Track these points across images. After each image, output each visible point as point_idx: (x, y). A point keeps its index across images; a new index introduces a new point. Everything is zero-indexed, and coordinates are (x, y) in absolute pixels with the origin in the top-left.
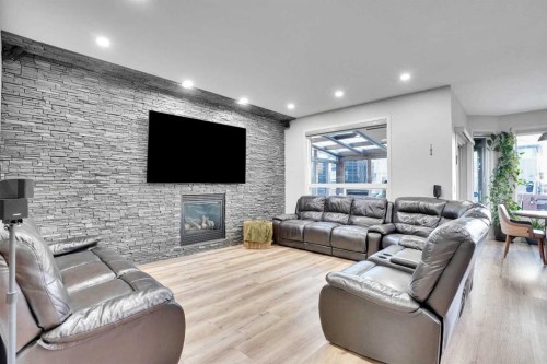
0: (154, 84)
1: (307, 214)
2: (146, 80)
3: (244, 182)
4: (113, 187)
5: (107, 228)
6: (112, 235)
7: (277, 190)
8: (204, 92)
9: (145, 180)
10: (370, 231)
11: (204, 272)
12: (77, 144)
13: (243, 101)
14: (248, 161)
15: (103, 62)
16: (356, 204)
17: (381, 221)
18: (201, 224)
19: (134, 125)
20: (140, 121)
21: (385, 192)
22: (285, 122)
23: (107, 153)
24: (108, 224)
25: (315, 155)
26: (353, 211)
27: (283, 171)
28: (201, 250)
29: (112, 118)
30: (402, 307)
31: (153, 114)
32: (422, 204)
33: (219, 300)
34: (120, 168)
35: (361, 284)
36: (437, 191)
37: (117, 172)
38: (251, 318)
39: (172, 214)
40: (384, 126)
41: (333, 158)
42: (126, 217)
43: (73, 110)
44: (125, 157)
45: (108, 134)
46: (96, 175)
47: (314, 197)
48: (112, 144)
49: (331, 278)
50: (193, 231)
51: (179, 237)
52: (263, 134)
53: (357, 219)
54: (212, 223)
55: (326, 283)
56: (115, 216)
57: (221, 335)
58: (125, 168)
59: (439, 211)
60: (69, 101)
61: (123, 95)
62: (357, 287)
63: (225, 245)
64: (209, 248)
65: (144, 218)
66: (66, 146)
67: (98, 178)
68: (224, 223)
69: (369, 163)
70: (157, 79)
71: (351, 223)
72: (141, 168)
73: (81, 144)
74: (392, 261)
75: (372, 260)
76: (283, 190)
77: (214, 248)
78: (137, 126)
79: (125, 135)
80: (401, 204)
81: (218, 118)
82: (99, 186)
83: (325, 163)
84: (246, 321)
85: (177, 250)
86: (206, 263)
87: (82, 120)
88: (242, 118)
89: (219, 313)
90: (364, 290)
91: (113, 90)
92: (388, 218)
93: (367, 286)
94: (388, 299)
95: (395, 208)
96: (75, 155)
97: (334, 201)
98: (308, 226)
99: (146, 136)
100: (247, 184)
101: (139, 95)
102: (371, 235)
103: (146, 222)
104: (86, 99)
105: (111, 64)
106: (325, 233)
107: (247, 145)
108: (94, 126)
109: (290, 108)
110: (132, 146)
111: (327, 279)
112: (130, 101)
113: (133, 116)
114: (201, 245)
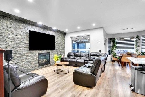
0: (30, 23)
1: (70, 57)
2: (28, 22)
3: (55, 49)
4: (19, 52)
5: (18, 63)
6: (19, 65)
7: (63, 51)
8: (44, 26)
9: (28, 49)
10: (85, 60)
11: (46, 73)
12: (8, 39)
13: (55, 28)
14: (56, 44)
15: (15, 16)
16: (82, 54)
17: (87, 58)
18: (44, 61)
19: (25, 34)
20: (26, 33)
21: (89, 51)
22: (65, 34)
23: (17, 42)
24: (18, 62)
25: (72, 42)
26: (81, 56)
27: (64, 46)
28: (44, 67)
29: (18, 32)
30: (89, 74)
31: (30, 31)
32: (96, 54)
33: (52, 79)
34: (21, 46)
35: (81, 71)
36: (100, 51)
37: (20, 47)
38: (61, 82)
39: (36, 58)
40: (89, 36)
41: (76, 43)
42: (23, 59)
43: (6, 29)
44: (22, 43)
45: (17, 37)
46: (14, 48)
47: (72, 53)
48: (19, 39)
49: (75, 70)
50: (42, 62)
51: (38, 64)
52: (59, 37)
53: (82, 58)
54: (47, 60)
55: (74, 71)
56: (20, 59)
57: (54, 86)
58: (22, 46)
59: (99, 55)
60: (5, 27)
61: (21, 26)
62: (80, 71)
63: (50, 66)
64: (46, 67)
65: (28, 60)
66: (5, 40)
67: (15, 49)
68: (50, 60)
69: (85, 44)
70: (31, 22)
71: (81, 59)
72: (27, 46)
73: (9, 39)
74: (88, 66)
75: (84, 66)
76: (64, 51)
77: (47, 67)
78: (26, 34)
79: (22, 37)
80: (92, 54)
81: (48, 32)
82: (15, 51)
83: (75, 44)
84: (60, 83)
85: (38, 68)
86: (46, 70)
87: (9, 32)
88: (54, 33)
89: (53, 82)
90: (82, 72)
91: (18, 24)
92: (89, 57)
93: (82, 71)
94: (86, 73)
95: (90, 55)
96: (7, 42)
97: (77, 54)
98: (71, 60)
99: (28, 37)
100: (56, 50)
101: (26, 26)
102: (85, 61)
103: (29, 61)
104: (10, 26)
105: (18, 17)
106: (75, 62)
107: (56, 40)
108: (13, 34)
109: (66, 31)
110: (24, 40)
111: (74, 70)
112: (24, 27)
113: (24, 32)
114: (44, 66)
